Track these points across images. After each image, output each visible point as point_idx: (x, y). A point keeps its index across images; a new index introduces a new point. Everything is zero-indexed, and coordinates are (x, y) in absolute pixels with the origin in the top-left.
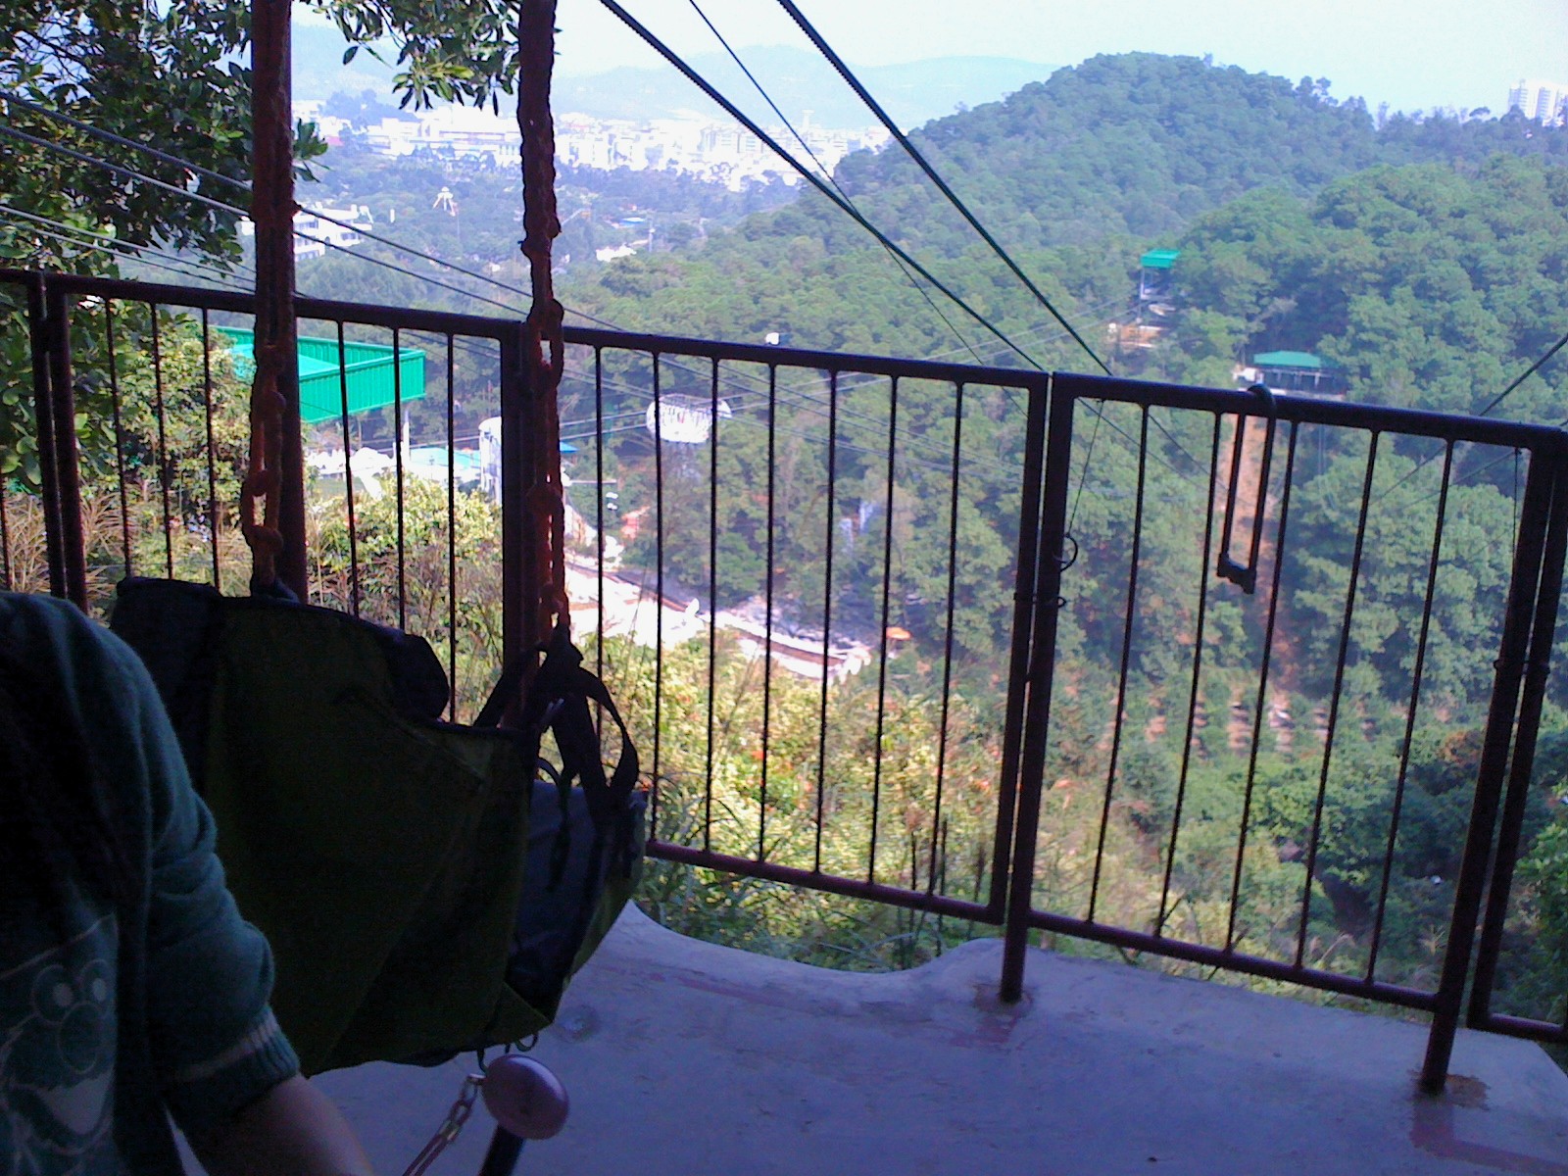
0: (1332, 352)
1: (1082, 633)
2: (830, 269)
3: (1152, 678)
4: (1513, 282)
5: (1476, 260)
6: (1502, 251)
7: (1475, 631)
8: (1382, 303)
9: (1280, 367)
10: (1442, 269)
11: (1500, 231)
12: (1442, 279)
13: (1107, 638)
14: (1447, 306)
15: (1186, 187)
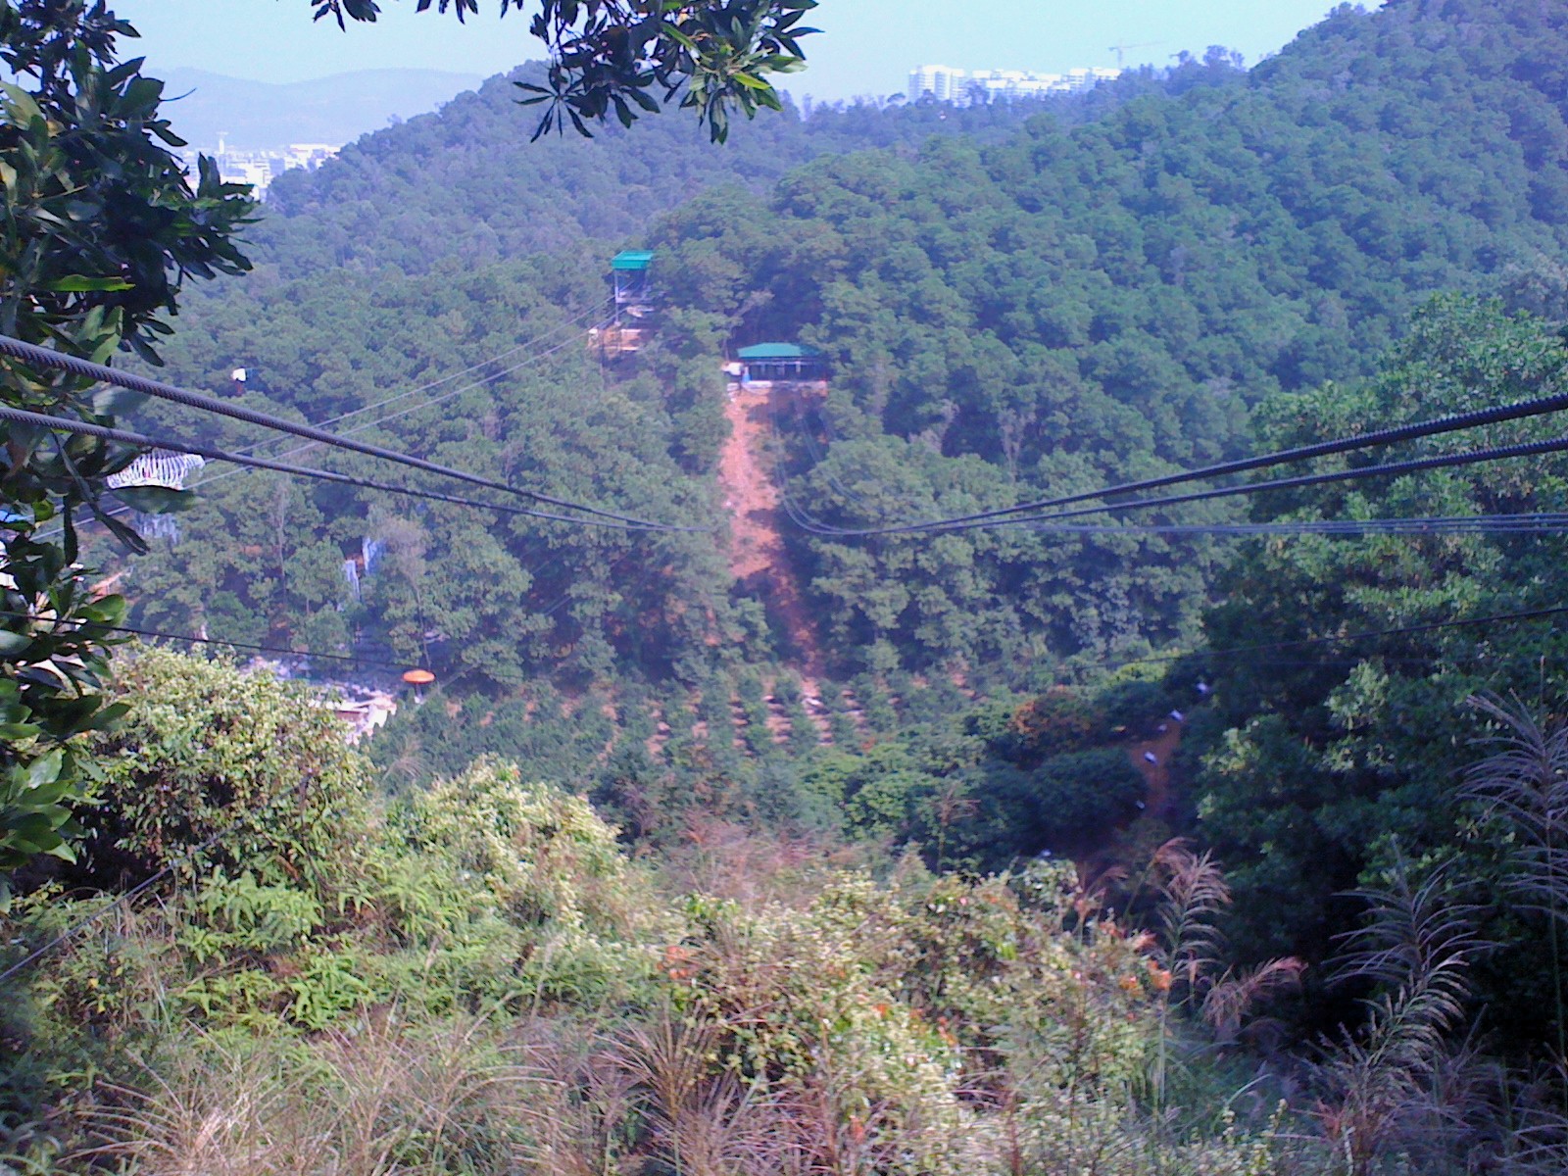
0: (812, 340)
1: (612, 649)
2: (291, 295)
3: (688, 685)
4: (969, 257)
5: (932, 240)
6: (954, 228)
7: (977, 595)
8: (851, 288)
9: (763, 358)
10: (902, 250)
11: (949, 210)
12: (904, 260)
13: (637, 651)
14: (913, 286)
15: (633, 188)
